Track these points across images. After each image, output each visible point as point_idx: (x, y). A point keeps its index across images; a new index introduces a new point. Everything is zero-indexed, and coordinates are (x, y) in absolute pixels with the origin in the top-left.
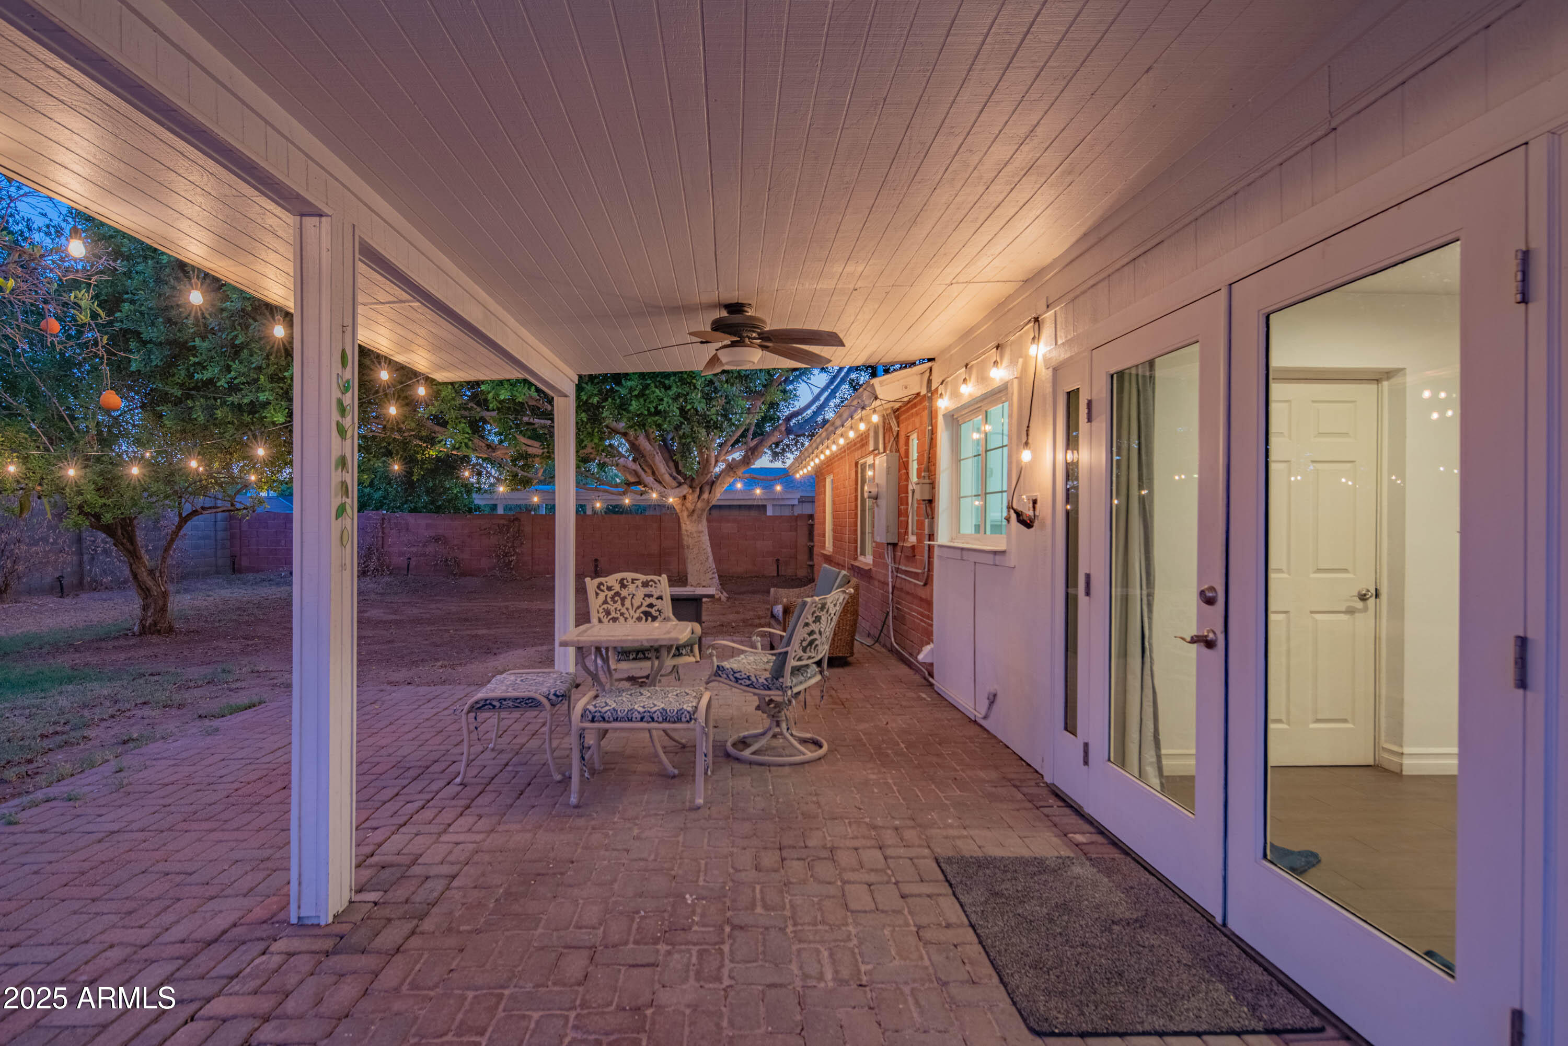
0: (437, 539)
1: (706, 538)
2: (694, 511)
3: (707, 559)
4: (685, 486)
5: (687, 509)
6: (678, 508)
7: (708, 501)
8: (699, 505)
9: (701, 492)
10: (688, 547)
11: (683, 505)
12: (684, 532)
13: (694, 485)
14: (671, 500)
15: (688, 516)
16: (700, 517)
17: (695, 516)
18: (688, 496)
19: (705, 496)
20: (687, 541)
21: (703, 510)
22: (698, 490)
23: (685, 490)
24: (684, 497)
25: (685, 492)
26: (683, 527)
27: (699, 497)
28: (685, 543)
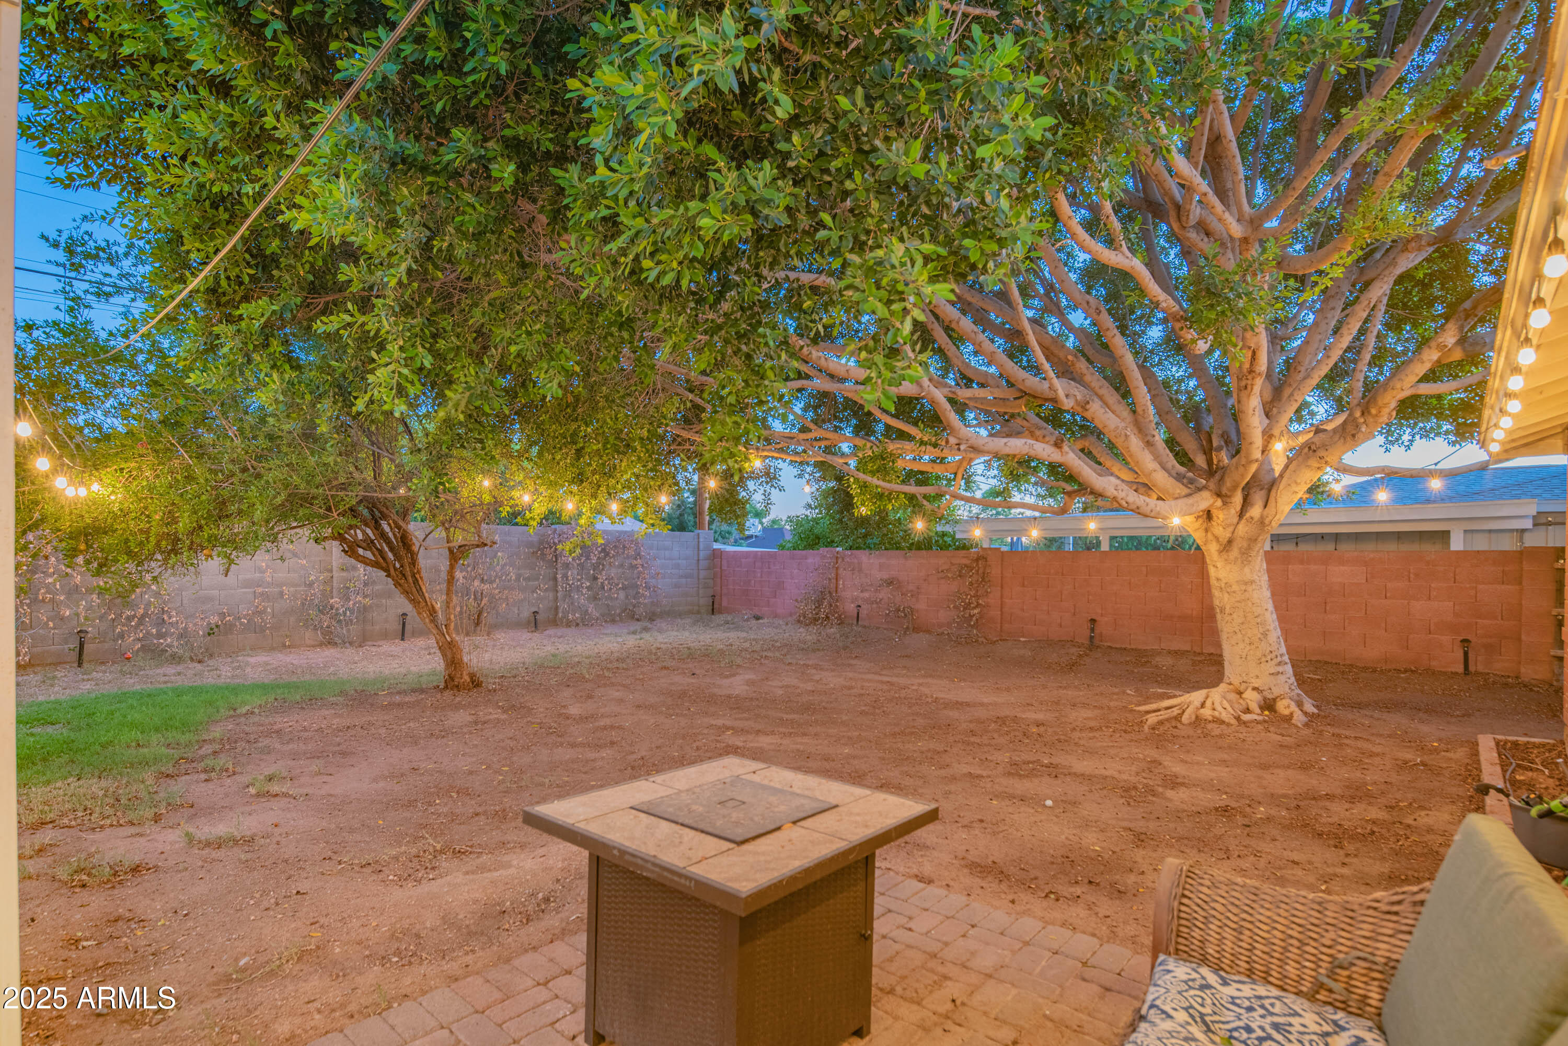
0: (890, 582)
1: (1262, 596)
2: (1230, 542)
3: (1265, 635)
4: (1206, 494)
5: (1217, 539)
6: (1198, 537)
7: (1262, 522)
8: (1242, 529)
9: (1246, 502)
10: (1222, 610)
11: (1207, 530)
12: (1213, 582)
13: (1224, 491)
14: (1176, 521)
15: (1220, 552)
16: (1245, 553)
17: (1235, 553)
18: (1215, 512)
19: (1255, 511)
20: (1220, 598)
21: (1253, 540)
22: (1238, 499)
23: (1205, 500)
24: (1209, 515)
25: (1204, 505)
26: (1212, 571)
27: (1241, 515)
28: (1216, 602)
